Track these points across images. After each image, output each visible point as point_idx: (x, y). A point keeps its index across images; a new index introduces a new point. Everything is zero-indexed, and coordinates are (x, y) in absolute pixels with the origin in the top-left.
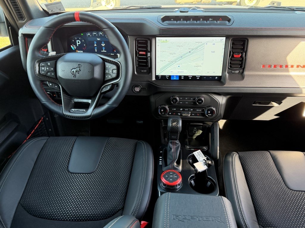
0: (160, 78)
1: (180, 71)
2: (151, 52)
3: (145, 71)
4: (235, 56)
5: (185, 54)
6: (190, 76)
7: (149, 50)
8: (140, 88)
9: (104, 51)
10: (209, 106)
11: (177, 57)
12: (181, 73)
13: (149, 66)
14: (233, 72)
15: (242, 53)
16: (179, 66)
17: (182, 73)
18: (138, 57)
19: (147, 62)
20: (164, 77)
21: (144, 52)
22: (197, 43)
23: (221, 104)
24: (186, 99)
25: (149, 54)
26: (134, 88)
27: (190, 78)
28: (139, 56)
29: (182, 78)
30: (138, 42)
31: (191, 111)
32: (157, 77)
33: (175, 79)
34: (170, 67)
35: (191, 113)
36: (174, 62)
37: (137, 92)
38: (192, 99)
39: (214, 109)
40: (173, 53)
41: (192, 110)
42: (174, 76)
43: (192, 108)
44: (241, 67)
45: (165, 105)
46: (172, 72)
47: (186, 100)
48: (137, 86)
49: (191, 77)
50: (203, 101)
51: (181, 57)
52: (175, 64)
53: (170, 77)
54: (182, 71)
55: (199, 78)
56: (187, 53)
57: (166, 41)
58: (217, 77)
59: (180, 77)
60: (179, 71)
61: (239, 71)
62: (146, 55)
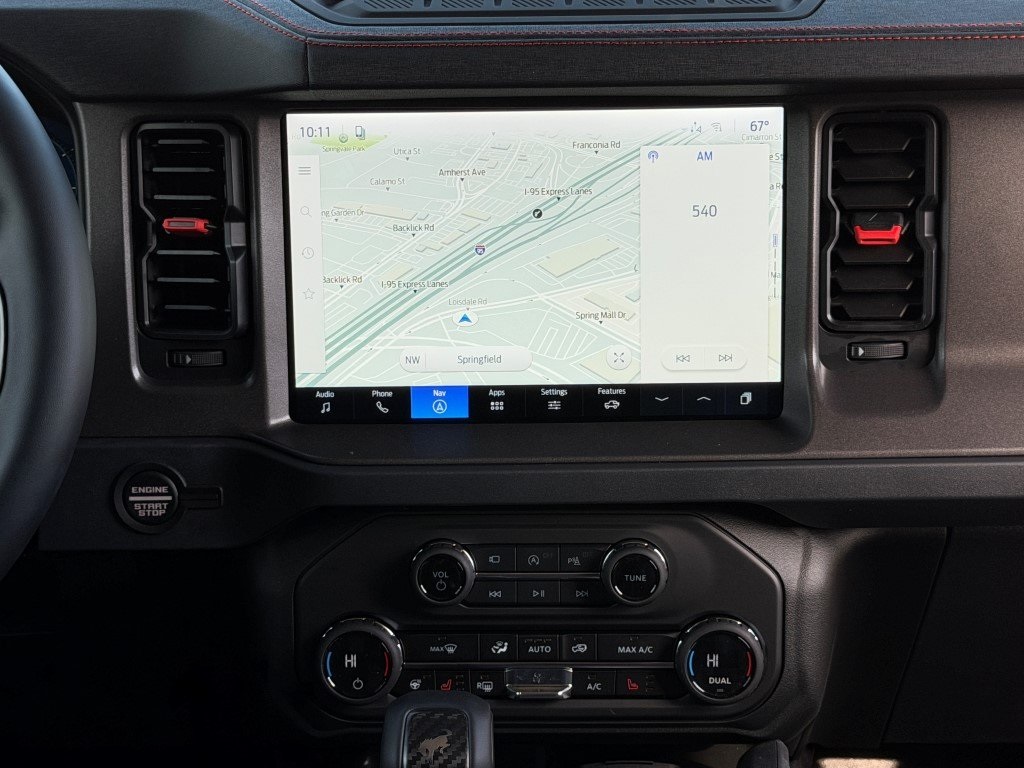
0: (326, 409)
1: (477, 350)
2: (248, 213)
3: (213, 358)
4: (864, 236)
5: (504, 230)
6: (555, 392)
7: (235, 199)
8: (170, 492)
10: (713, 616)
11: (449, 249)
12: (487, 365)
13: (240, 320)
14: (861, 352)
15: (910, 215)
16: (465, 318)
17: (494, 366)
18: (153, 257)
19: (224, 289)
20: (354, 402)
21: (200, 216)
22: (589, 153)
23: (801, 597)
24: (534, 559)
25: (235, 235)
26: (127, 493)
27: (554, 405)
28: (158, 248)
29: (497, 406)
30: (151, 149)
31: (579, 657)
32: (303, 401)
33: (440, 410)
34: (397, 326)
35: (577, 679)
36: (429, 290)
37: (150, 520)
38: (576, 561)
39: (750, 635)
40: (414, 223)
41: (582, 648)
42: (427, 391)
43: (579, 632)
44: (914, 314)
45: (372, 617)
46: (416, 360)
47: (534, 569)
48: (149, 476)
49: (563, 393)
50: (657, 572)
51: (479, 249)
52: (432, 304)
53: (401, 397)
54: (492, 351)
55: (616, 404)
56: (515, 224)
57: (361, 136)
58: (748, 396)
59: (478, 396)
60: (466, 353)
61: (905, 344)
62: (216, 239)
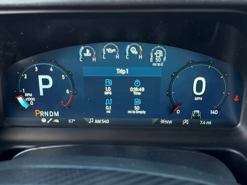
9: (137, 112)
